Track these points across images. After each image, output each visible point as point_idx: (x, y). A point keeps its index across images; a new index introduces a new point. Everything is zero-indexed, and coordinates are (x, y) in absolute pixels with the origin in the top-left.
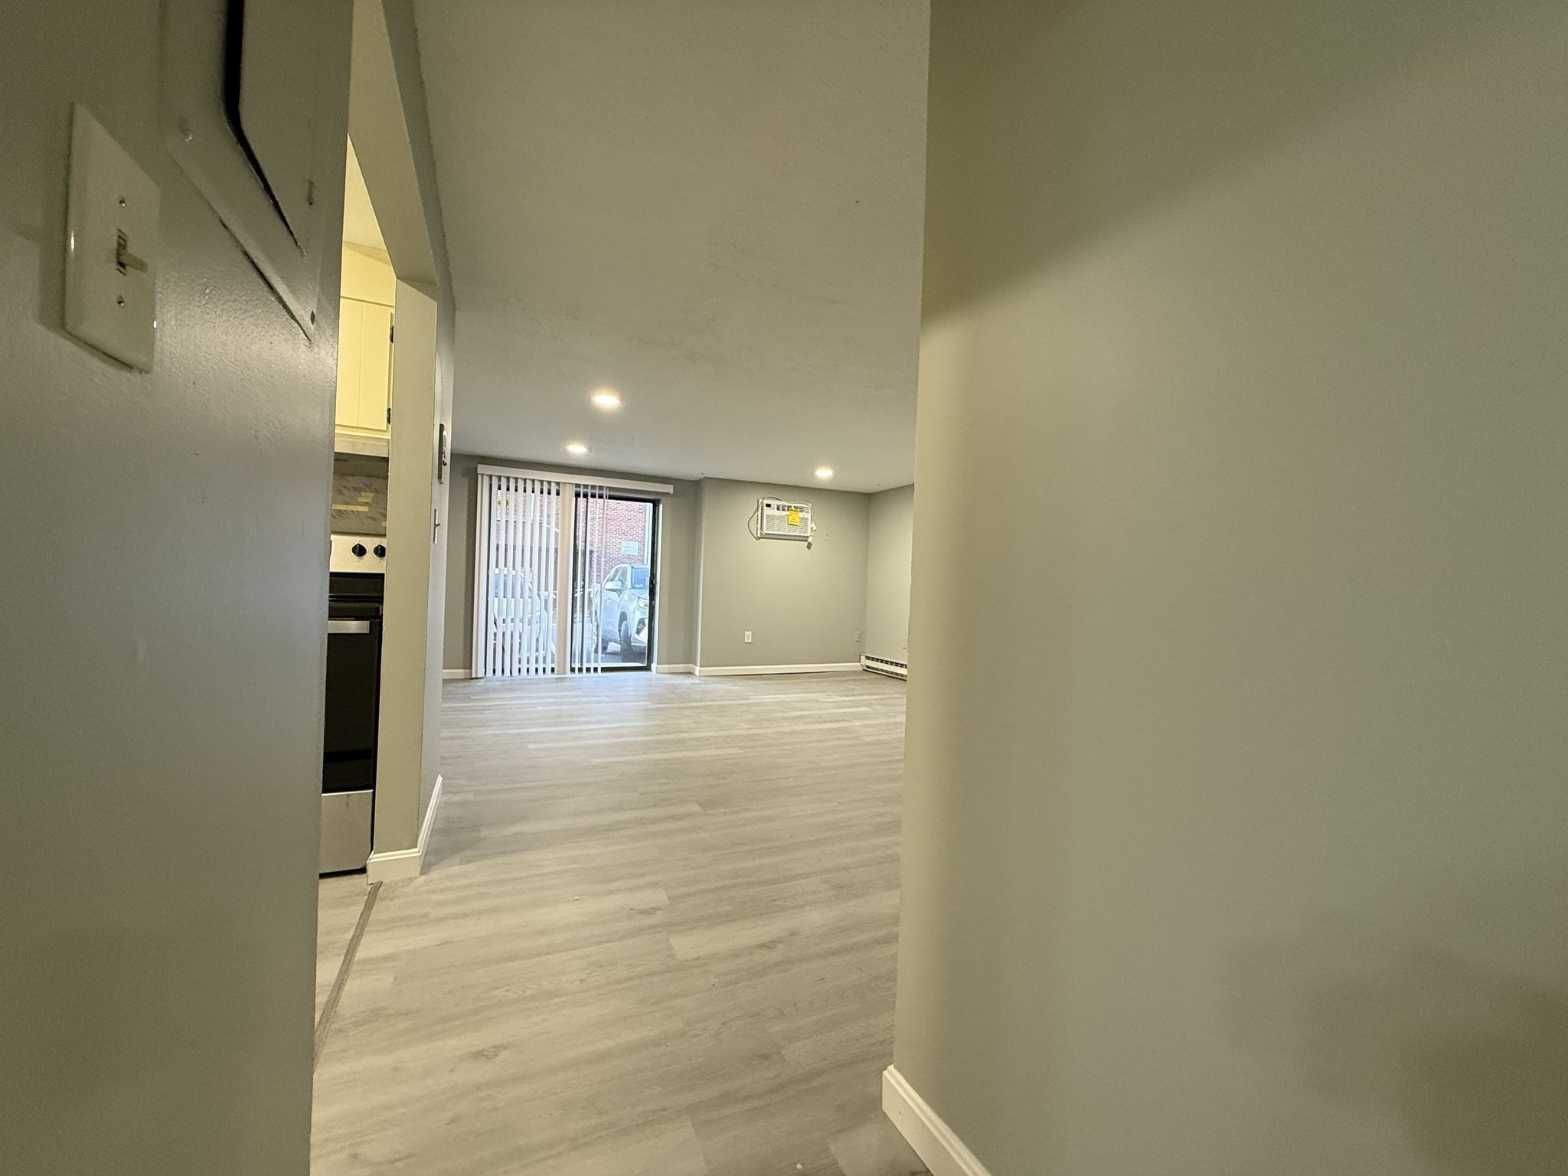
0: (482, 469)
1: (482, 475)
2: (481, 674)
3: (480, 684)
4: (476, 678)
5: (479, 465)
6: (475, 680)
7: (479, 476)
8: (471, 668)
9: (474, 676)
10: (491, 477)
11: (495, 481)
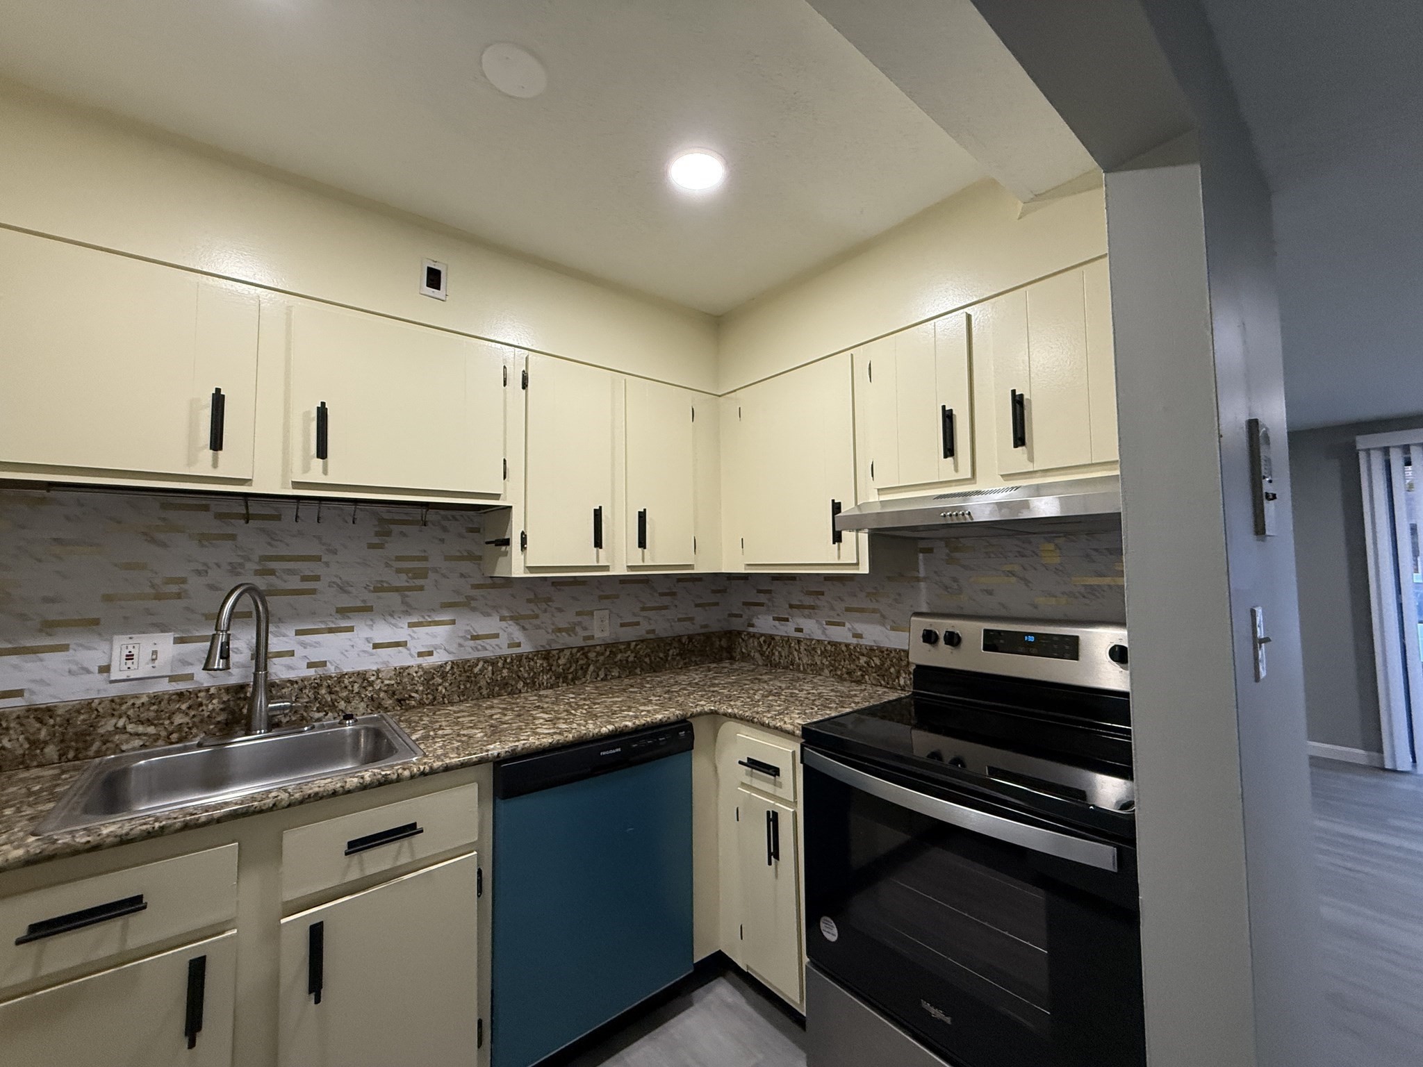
0: (1362, 442)
1: (1368, 451)
2: (1404, 763)
3: (1398, 785)
4: (1395, 771)
5: (1358, 438)
6: (1386, 774)
7: (1362, 456)
8: (1380, 750)
9: (1388, 765)
10: (1386, 451)
11: (1396, 458)
